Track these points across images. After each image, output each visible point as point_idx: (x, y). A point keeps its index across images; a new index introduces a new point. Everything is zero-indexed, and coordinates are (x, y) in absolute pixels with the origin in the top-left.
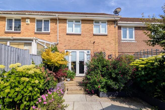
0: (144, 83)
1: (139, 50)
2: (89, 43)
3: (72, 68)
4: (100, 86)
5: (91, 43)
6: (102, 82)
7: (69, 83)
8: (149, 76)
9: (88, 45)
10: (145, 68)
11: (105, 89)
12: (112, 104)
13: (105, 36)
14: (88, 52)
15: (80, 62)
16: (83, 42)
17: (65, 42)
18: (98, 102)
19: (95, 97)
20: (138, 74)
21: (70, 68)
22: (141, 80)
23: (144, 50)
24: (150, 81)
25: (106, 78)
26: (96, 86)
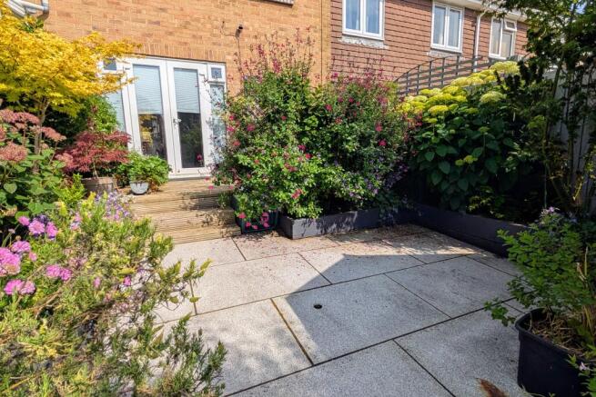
0: (445, 168)
1: (412, 66)
2: (216, 31)
3: (144, 144)
4: (296, 191)
5: (227, 33)
6: (306, 176)
7: (147, 202)
8: (461, 142)
9: (215, 39)
10: (449, 117)
11: (311, 205)
12: (344, 255)
13: (282, 7)
14: (216, 73)
15: (181, 115)
16: (188, 23)
17: (91, 8)
18: (295, 255)
19: (272, 241)
20: (426, 140)
21: (135, 146)
22: (437, 159)
24: (465, 159)
25: (319, 161)
26: (282, 195)
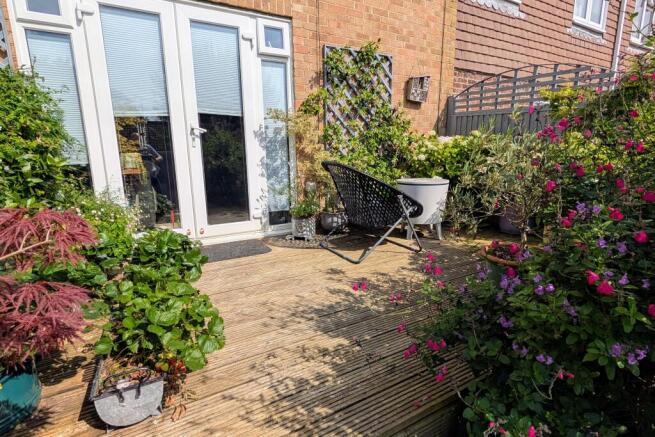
14: (273, 35)
15: (205, 119)
21: (108, 182)
23: (536, 66)
